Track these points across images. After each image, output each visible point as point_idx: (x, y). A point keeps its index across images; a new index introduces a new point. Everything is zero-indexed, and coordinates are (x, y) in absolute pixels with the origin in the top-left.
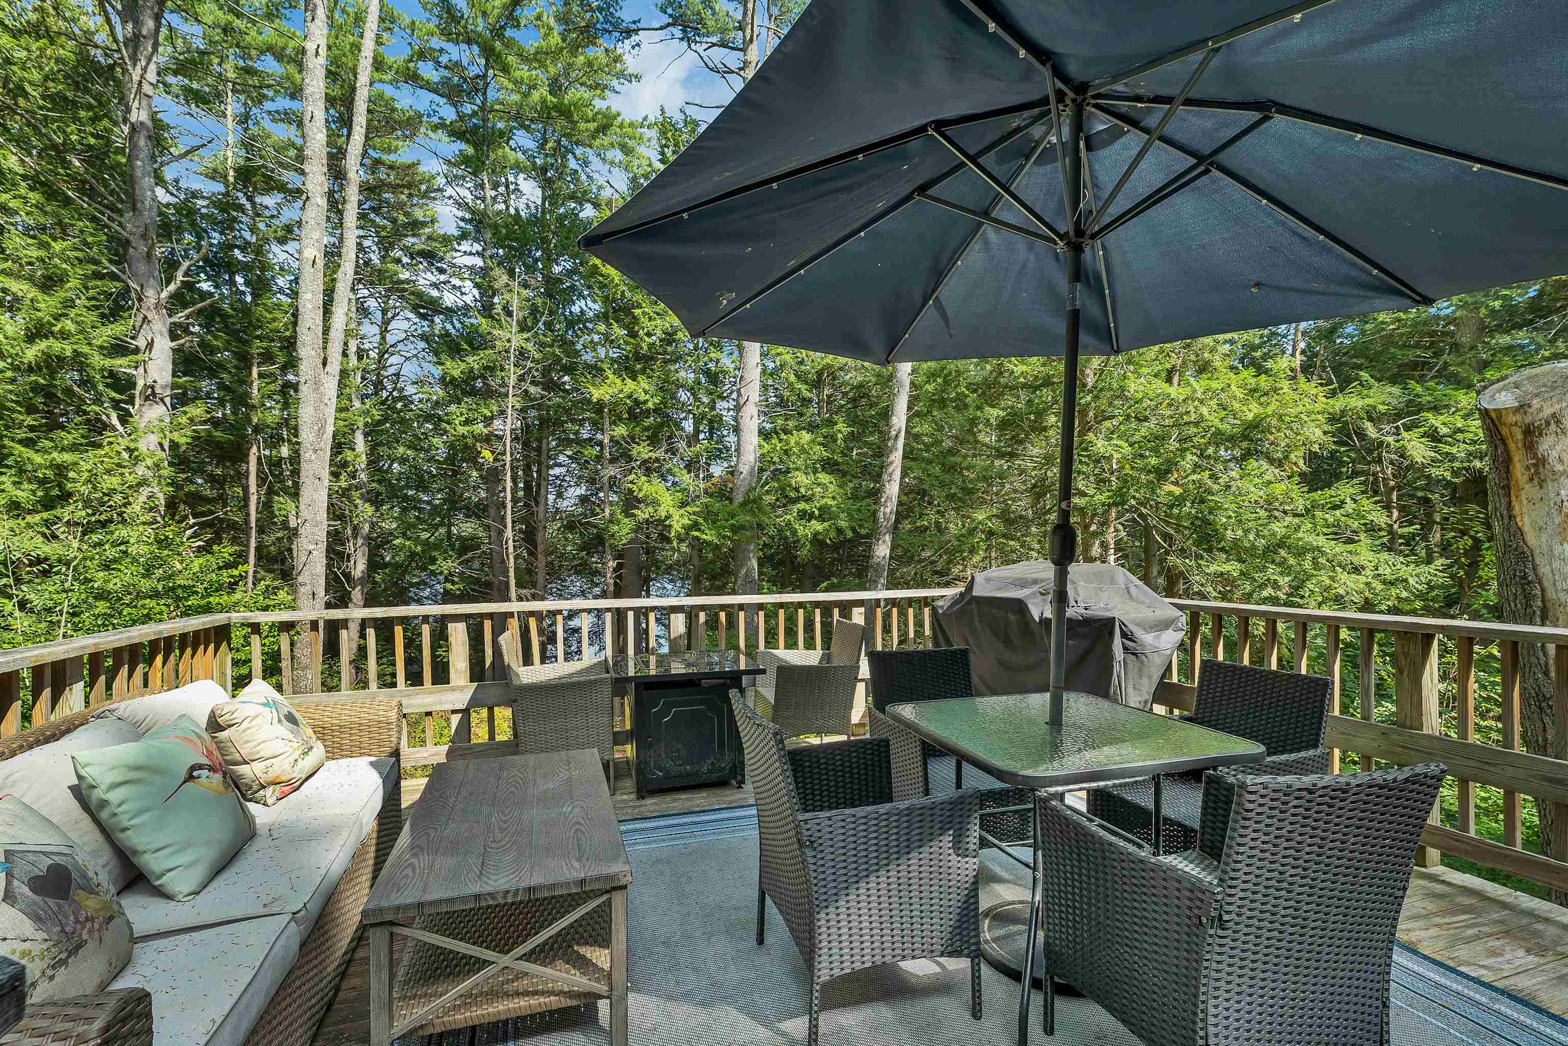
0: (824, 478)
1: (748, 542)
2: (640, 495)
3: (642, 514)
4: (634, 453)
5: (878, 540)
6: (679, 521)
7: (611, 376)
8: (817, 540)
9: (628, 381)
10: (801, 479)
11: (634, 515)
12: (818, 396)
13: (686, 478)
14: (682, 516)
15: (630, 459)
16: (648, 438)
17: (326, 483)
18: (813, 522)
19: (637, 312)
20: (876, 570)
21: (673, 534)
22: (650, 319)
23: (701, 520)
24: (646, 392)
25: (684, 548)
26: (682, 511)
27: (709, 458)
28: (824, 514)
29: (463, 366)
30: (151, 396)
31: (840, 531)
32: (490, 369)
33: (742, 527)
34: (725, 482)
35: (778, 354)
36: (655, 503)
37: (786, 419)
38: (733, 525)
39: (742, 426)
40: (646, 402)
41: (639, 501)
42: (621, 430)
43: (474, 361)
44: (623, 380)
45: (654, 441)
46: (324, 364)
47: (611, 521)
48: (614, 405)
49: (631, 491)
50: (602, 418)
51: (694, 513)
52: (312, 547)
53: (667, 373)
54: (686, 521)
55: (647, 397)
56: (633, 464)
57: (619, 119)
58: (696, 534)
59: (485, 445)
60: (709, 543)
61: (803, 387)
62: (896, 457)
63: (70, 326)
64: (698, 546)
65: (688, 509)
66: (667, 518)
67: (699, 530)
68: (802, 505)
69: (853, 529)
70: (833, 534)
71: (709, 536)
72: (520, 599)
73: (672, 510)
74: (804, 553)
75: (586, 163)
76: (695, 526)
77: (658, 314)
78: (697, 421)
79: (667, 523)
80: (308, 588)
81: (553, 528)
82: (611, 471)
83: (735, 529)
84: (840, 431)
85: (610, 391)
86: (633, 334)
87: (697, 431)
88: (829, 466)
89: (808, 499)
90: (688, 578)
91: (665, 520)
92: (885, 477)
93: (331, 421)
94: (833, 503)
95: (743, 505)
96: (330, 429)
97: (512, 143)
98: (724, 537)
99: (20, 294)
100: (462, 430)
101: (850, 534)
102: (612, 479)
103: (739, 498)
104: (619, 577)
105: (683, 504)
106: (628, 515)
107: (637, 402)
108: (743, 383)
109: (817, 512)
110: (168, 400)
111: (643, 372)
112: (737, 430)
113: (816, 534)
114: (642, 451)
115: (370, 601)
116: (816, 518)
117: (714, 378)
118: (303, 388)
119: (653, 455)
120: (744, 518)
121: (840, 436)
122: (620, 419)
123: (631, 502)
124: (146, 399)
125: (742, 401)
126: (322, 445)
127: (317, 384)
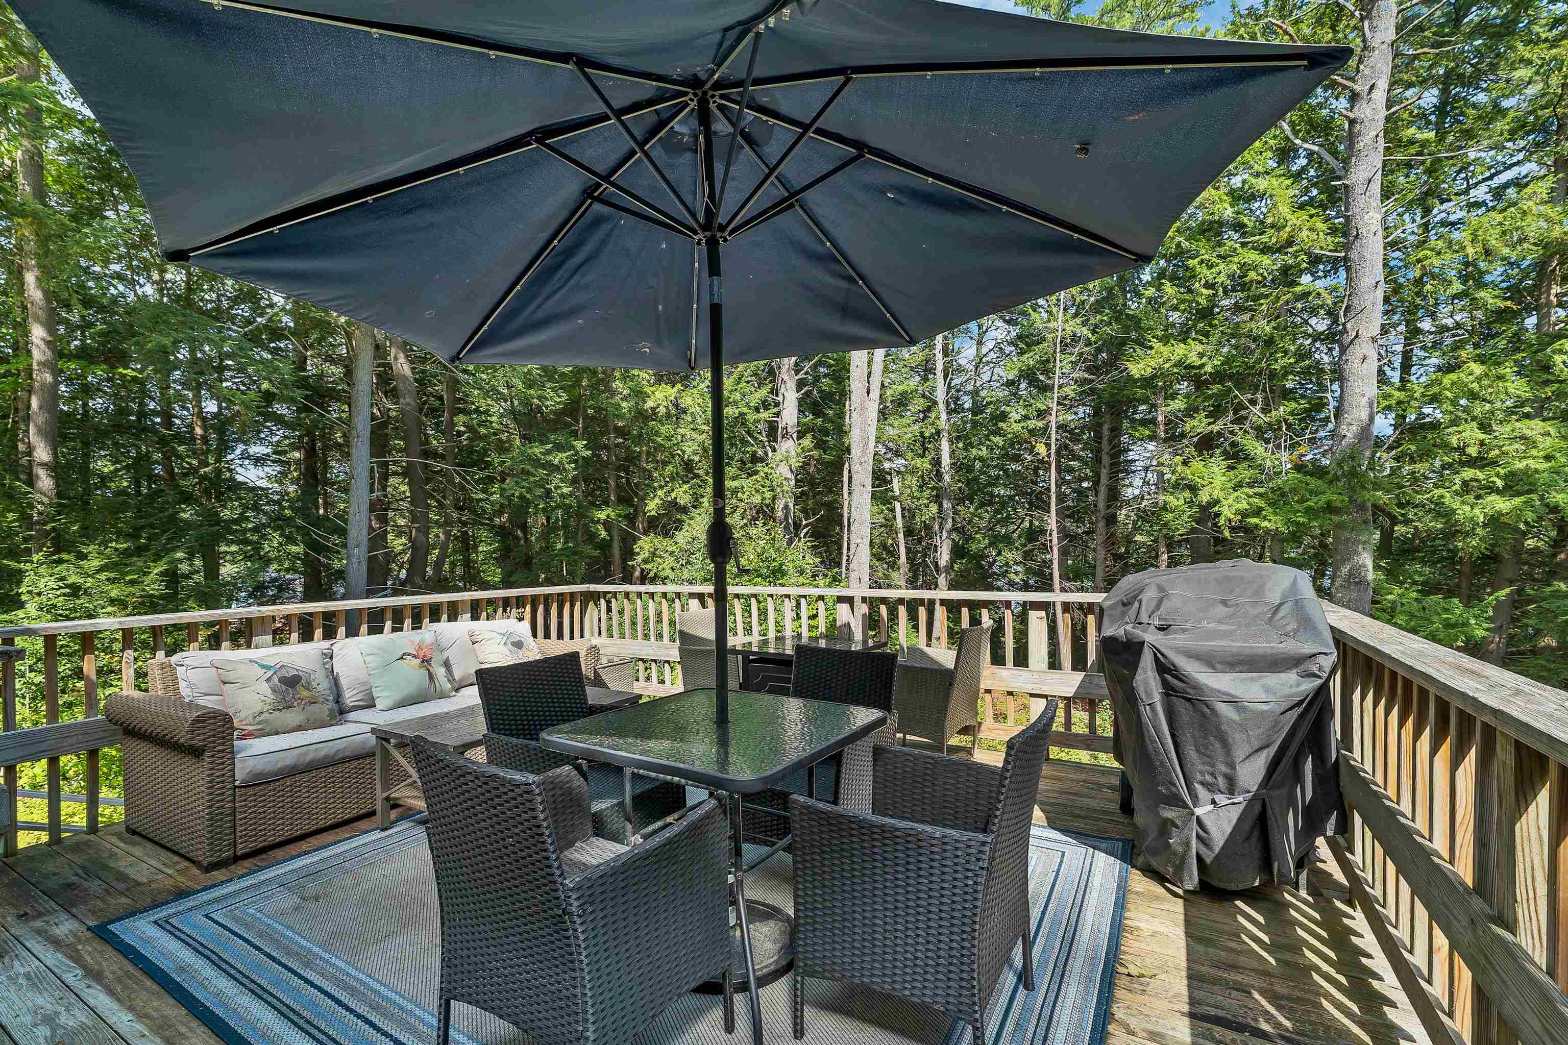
4: (1186, 429)
6: (1232, 507)
9: (1178, 346)
13: (1260, 451)
14: (1237, 500)
15: (1182, 437)
16: (1207, 408)
17: (870, 487)
19: (1192, 263)
21: (1223, 523)
22: (1210, 267)
23: (1266, 504)
24: (1202, 356)
26: (1239, 494)
27: (1295, 422)
30: (786, 435)
39: (1346, 374)
40: (1202, 366)
42: (1178, 404)
43: (1028, 359)
44: (1171, 346)
45: (1215, 411)
46: (868, 393)
47: (1164, 509)
50: (1155, 393)
52: (859, 541)
54: (1244, 505)
55: (1204, 360)
56: (1186, 442)
58: (1254, 521)
59: (1041, 440)
67: (1257, 516)
71: (1274, 522)
72: (1063, 590)
73: (1225, 493)
76: (1254, 511)
79: (1219, 507)
82: (1166, 450)
85: (1153, 363)
91: (1216, 505)
93: (873, 438)
96: (873, 445)
100: (1017, 427)
107: (1191, 368)
108: (1351, 315)
110: (795, 436)
112: (1341, 379)
114: (1196, 426)
115: (953, 586)
118: (853, 414)
119: (1215, 428)
124: (783, 437)
125: (1347, 339)
126: (866, 459)
127: (863, 409)
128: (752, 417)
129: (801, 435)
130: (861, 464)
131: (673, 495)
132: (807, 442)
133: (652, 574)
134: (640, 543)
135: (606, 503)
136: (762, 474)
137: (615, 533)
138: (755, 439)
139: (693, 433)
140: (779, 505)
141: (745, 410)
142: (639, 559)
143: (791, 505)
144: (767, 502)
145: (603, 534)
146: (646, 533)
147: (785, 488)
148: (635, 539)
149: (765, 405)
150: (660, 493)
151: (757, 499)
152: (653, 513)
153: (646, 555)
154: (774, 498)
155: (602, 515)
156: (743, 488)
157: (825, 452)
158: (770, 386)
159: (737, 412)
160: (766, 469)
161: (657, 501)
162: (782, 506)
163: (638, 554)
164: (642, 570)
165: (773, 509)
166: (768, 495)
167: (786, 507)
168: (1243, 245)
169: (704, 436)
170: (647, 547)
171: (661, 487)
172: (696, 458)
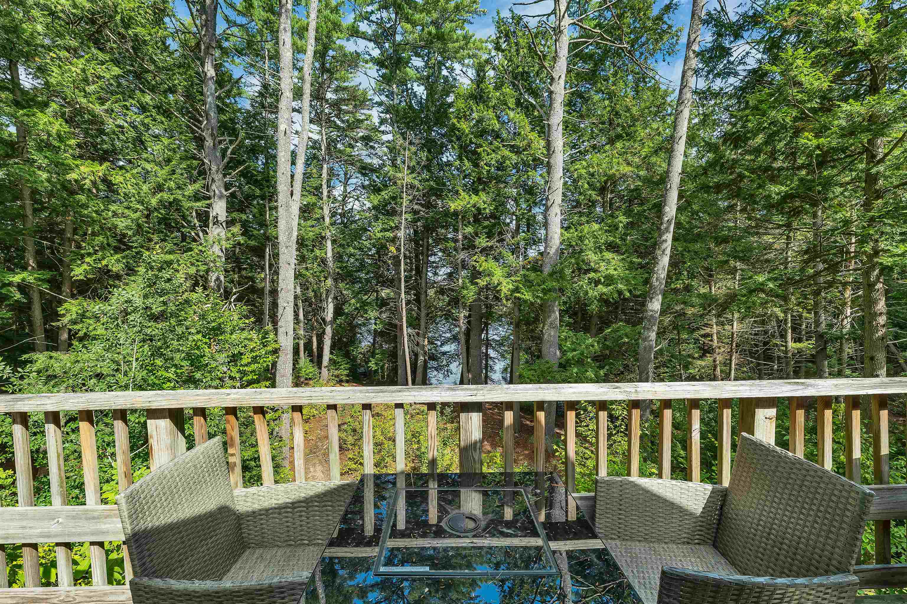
0: (608, 255)
1: (555, 301)
2: (481, 269)
3: (482, 282)
4: (477, 243)
5: (651, 299)
6: (506, 287)
7: (462, 194)
8: (603, 300)
9: (473, 196)
10: (592, 257)
11: (477, 283)
12: (603, 199)
13: (511, 258)
14: (508, 283)
15: (474, 247)
16: (486, 233)
17: (293, 266)
18: (600, 286)
19: (480, 150)
20: (649, 321)
21: (503, 295)
22: (488, 154)
23: (521, 286)
24: (485, 203)
25: (509, 304)
26: (508, 280)
27: (526, 244)
28: (609, 280)
29: (379, 197)
30: (216, 222)
31: (620, 293)
32: (394, 198)
33: (550, 290)
34: (536, 261)
35: (576, 170)
36: (490, 275)
37: (580, 216)
38: (544, 289)
39: (549, 222)
40: (485, 209)
41: (480, 273)
42: (469, 230)
43: (385, 194)
44: (470, 195)
45: (490, 236)
46: (292, 195)
47: (463, 288)
48: (465, 212)
49: (474, 267)
50: (457, 222)
51: (516, 281)
52: (285, 305)
53: (499, 190)
54: (511, 287)
55: (486, 206)
56: (476, 250)
57: (473, 39)
58: (518, 295)
59: (392, 244)
60: (525, 301)
61: (593, 193)
62: (669, 237)
63: (172, 184)
64: (519, 302)
65: (512, 278)
66: (498, 284)
67: (519, 292)
68: (592, 275)
69: (630, 291)
70: (616, 295)
71: (527, 296)
73: (502, 279)
74: (594, 307)
75: (452, 70)
76: (517, 290)
77: (494, 151)
78: (518, 220)
79: (498, 288)
80: (283, 329)
81: (431, 292)
82: (462, 255)
83: (545, 292)
84: (621, 222)
85: (462, 203)
86: (476, 165)
87: (518, 227)
88: (612, 247)
89: (596, 271)
90: (511, 323)
91: (497, 287)
92: (659, 252)
93: (295, 229)
94: (615, 273)
95: (551, 275)
96: (295, 234)
97: (410, 65)
98: (538, 297)
99: (150, 169)
100: (379, 235)
101: (628, 295)
102: (463, 261)
103: (547, 270)
104: (469, 322)
105: (509, 275)
106: (473, 283)
107: (479, 209)
108: (551, 191)
109: (603, 280)
110: (224, 224)
111: (484, 190)
112: (546, 225)
113: (601, 295)
114: (482, 242)
116: (602, 284)
117: (530, 191)
118: (280, 209)
119: (489, 244)
120: (550, 284)
121: (621, 225)
122: (469, 222)
123: (475, 275)
124: (214, 224)
125: (549, 204)
126: (290, 244)
127: (288, 207)
128: (186, 204)
129: (230, 223)
130: (287, 247)
131: (104, 262)
132: (236, 229)
133: (81, 334)
134: (66, 305)
135: (24, 268)
136: (196, 251)
137: (36, 297)
138: (189, 222)
139: (126, 211)
140: (213, 277)
141: (180, 197)
142: (66, 320)
143: (222, 278)
144: (201, 273)
145: (18, 296)
146: (73, 296)
147: (218, 264)
148: (60, 302)
149: (196, 197)
150: (88, 260)
151: (192, 270)
152: (81, 277)
153: (74, 316)
154: (207, 271)
155: (17, 279)
156: (178, 261)
157: (249, 239)
158: (203, 182)
159: (172, 197)
160: (200, 248)
161: (85, 266)
162: (214, 278)
163: (64, 315)
164: (70, 330)
165: (206, 279)
166: (203, 268)
167: (218, 279)
168: (504, 146)
169: (138, 214)
170: (74, 309)
171: (89, 255)
172: (130, 233)
